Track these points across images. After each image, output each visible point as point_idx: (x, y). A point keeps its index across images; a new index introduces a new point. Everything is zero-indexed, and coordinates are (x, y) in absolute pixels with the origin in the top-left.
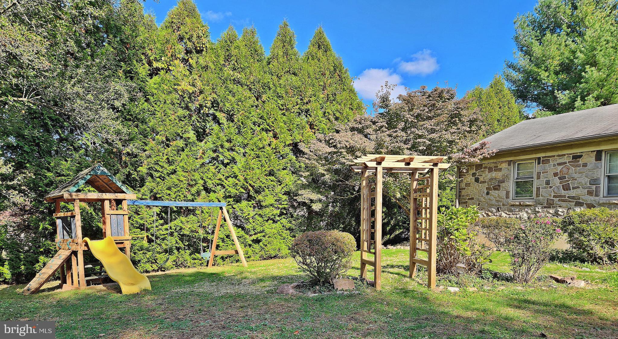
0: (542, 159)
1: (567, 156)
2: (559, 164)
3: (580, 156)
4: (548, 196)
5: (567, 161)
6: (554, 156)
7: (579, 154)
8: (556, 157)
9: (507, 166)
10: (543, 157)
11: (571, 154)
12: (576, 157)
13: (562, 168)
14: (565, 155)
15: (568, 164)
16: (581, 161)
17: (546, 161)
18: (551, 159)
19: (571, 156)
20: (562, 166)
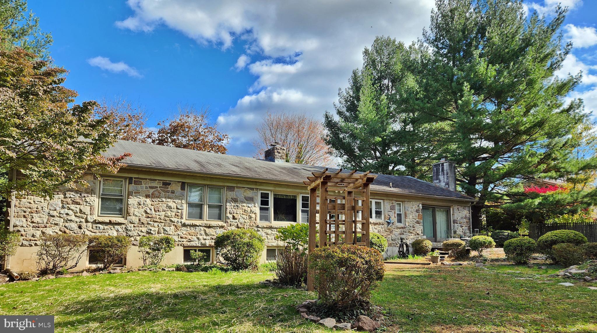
0: (134, 179)
1: (157, 181)
2: (151, 188)
3: (169, 184)
4: (140, 215)
5: (158, 186)
6: (146, 179)
7: (168, 182)
8: (148, 180)
9: (93, 179)
10: (135, 178)
11: (161, 180)
12: (166, 184)
13: (154, 191)
14: (156, 180)
15: (159, 189)
16: (170, 189)
17: (138, 182)
18: (142, 181)
19: (162, 182)
20: (154, 190)
